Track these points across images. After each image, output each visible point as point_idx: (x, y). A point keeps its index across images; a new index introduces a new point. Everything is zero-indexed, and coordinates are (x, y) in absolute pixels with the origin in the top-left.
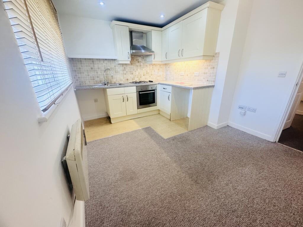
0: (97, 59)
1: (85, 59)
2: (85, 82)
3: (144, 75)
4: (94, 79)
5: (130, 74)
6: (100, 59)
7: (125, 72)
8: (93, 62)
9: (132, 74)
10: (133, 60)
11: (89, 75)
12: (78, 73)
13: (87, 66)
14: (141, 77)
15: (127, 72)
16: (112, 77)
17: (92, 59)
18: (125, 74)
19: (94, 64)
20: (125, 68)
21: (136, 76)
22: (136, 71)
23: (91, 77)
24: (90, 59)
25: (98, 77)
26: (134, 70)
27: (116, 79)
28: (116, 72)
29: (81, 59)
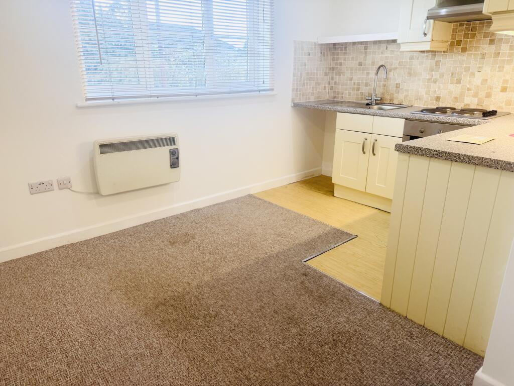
0: (375, 42)
1: (354, 43)
2: (343, 94)
3: (504, 90)
4: (358, 89)
5: (452, 83)
6: (380, 42)
7: (435, 75)
8: (366, 49)
9: (459, 81)
10: (474, 36)
11: (351, 79)
12: (336, 74)
13: (353, 59)
14: (488, 96)
15: (442, 75)
16: (396, 87)
17: (366, 42)
18: (435, 82)
19: (366, 54)
20: (438, 63)
21: (469, 89)
22: (473, 74)
23: (354, 84)
24: (362, 43)
25: (367, 85)
26: (467, 69)
27: (405, 93)
28: (410, 74)
29: (346, 43)
